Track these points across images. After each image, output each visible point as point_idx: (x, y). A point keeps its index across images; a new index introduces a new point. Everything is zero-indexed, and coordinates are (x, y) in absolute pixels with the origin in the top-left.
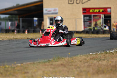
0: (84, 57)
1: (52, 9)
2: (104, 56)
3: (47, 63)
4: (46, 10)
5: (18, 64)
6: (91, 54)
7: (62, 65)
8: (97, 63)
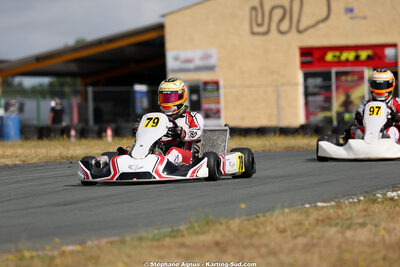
0: (295, 216)
1: (196, 55)
2: (366, 210)
3: (168, 241)
4: (176, 59)
5: (68, 244)
6: (319, 204)
7: (217, 244)
8: (340, 236)
